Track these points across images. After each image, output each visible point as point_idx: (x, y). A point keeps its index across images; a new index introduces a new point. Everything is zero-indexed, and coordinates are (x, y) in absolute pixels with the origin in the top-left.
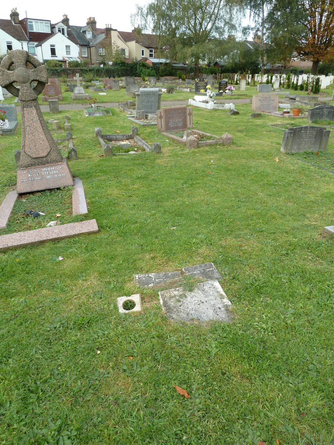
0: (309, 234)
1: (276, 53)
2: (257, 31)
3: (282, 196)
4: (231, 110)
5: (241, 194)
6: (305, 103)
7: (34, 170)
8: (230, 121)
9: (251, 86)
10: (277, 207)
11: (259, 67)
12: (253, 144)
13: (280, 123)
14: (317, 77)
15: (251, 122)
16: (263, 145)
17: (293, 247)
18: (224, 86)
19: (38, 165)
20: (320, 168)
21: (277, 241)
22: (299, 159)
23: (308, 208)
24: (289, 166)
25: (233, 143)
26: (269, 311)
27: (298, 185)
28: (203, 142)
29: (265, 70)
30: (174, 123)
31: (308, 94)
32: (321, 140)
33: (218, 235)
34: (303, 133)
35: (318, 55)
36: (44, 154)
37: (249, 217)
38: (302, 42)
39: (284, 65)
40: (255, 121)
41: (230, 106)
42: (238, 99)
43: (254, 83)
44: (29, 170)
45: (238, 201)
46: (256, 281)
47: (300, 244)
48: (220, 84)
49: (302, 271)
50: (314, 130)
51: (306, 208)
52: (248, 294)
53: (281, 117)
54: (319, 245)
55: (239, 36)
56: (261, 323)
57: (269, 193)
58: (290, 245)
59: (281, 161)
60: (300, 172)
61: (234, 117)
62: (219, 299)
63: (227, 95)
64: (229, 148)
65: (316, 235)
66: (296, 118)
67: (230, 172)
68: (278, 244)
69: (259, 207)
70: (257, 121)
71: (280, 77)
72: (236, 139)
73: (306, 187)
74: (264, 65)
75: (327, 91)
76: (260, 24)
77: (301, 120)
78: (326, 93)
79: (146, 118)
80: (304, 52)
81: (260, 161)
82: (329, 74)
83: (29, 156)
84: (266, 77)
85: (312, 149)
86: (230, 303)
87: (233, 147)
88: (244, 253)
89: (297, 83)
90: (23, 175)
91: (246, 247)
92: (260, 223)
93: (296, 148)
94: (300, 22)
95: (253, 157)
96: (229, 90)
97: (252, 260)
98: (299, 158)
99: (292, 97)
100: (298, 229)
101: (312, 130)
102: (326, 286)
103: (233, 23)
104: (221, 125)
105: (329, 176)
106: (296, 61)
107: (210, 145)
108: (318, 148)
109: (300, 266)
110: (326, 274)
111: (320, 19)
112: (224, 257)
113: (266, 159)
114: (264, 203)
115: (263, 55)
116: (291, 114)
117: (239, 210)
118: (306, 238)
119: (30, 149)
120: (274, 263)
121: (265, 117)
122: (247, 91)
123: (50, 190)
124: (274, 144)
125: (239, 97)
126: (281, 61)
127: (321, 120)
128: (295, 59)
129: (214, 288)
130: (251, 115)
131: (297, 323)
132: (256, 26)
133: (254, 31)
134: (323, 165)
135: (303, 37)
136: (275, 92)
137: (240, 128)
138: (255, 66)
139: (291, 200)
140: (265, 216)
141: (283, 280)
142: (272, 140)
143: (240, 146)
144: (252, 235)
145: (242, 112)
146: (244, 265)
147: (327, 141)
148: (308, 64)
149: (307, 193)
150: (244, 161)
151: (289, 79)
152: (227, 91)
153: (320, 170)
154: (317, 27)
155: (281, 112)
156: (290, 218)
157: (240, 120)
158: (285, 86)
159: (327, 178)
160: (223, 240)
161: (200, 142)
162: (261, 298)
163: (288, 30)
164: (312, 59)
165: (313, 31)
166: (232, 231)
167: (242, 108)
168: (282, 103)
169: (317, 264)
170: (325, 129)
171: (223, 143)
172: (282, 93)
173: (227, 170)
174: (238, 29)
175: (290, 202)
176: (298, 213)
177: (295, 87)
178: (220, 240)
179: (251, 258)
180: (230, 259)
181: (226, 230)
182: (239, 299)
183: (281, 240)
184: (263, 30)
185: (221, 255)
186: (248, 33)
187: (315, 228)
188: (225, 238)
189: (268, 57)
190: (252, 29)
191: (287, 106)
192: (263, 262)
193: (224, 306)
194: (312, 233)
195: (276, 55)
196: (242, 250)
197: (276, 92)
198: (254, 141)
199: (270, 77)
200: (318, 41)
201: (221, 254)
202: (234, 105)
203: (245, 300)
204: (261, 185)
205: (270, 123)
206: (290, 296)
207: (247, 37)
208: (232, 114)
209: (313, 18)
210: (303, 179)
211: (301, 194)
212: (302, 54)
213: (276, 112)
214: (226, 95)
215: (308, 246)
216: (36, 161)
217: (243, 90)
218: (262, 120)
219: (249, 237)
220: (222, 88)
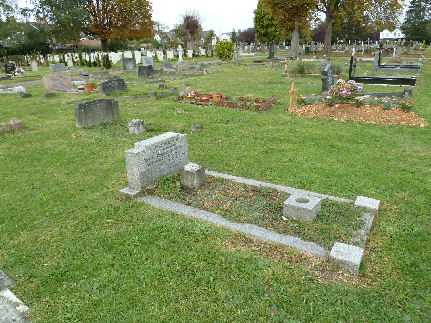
0: (107, 202)
1: (63, 33)
2: (37, 13)
3: (80, 171)
4: (21, 93)
5: (36, 180)
6: (98, 78)
8: (21, 104)
9: (45, 66)
10: (75, 184)
11: (50, 47)
12: (48, 125)
13: (75, 100)
14: (106, 54)
15: (44, 103)
16: (59, 124)
17: (93, 219)
18: (12, 68)
20: (115, 135)
21: (76, 219)
22: (95, 132)
23: (105, 176)
24: (87, 140)
25: (24, 128)
26: (73, 296)
27: (96, 157)
29: (56, 49)
31: (102, 69)
32: (112, 110)
33: (9, 234)
34: (93, 107)
35: (104, 35)
37: (45, 203)
38: (86, 23)
39: (75, 45)
40: (49, 101)
41: (19, 89)
42: (31, 80)
43: (47, 63)
45: (33, 189)
46: (57, 269)
47: (100, 214)
48: (6, 66)
49: (104, 240)
50: (102, 103)
51: (103, 177)
52: (48, 288)
53: (76, 94)
54: (117, 209)
55: (19, 18)
56: (65, 314)
57: (66, 172)
58: (90, 219)
59: (78, 137)
60: (97, 144)
61: (26, 99)
62: (12, 310)
63: (18, 77)
64: (21, 133)
65: (114, 200)
66: (91, 93)
67: (23, 159)
68: (77, 221)
69: (56, 189)
70: (51, 100)
71: (72, 56)
72: (28, 123)
73: (103, 157)
74: (54, 45)
75: (118, 65)
76: (40, 6)
77: (96, 95)
78: (118, 67)
80: (91, 32)
81: (57, 141)
82: (118, 51)
84: (58, 57)
85: (106, 120)
86: (27, 308)
87: (26, 132)
88: (41, 244)
89: (90, 60)
91: (43, 237)
92: (58, 206)
93: (90, 121)
94: (79, 5)
95: (48, 138)
96: (18, 72)
97: (50, 249)
98: (96, 130)
99: (85, 73)
100: (97, 200)
101: (101, 103)
102: (127, 246)
103: (7, 4)
104: (10, 110)
105: (124, 142)
106: (85, 40)
108: (112, 118)
109: (101, 236)
110: (126, 235)
111: (97, 3)
112: (17, 258)
113: (63, 138)
114: (61, 183)
115: (50, 36)
116: (86, 90)
117: (33, 198)
118: (105, 206)
120: (75, 243)
121: (60, 95)
122: (40, 72)
124: (70, 122)
125: (32, 78)
126: (70, 41)
127: (113, 92)
128: (84, 38)
129: (5, 299)
130: (45, 96)
131: (103, 295)
132: (35, 8)
133: (35, 13)
134: (118, 133)
135: (85, 19)
136: (69, 71)
137: (32, 111)
138: (45, 47)
139: (89, 173)
140: (63, 197)
141: (86, 257)
142: (68, 117)
143: (33, 130)
144: (49, 221)
145: (35, 93)
146: (41, 257)
147: (118, 110)
148: (97, 43)
149: (105, 162)
150: (39, 145)
151: (80, 57)
152: (16, 74)
153: (115, 138)
154: (96, 11)
155: (77, 89)
156: (89, 191)
157: (33, 102)
158: (79, 64)
159: (122, 144)
160: (14, 238)
162: (64, 286)
163: (69, 12)
164: (99, 38)
165: (93, 13)
166: (25, 225)
167: (35, 90)
168: (76, 80)
169: (117, 228)
170: (113, 100)
171: (12, 130)
172: (77, 70)
173: (19, 158)
174: (15, 10)
175: (88, 175)
176: (96, 184)
177: (89, 64)
178: (12, 239)
179: (49, 247)
180: (24, 257)
181: (18, 226)
182: (38, 299)
183: (81, 217)
184: (43, 12)
185: (13, 257)
186: (28, 15)
187: (113, 193)
188: (17, 235)
189: (56, 37)
190: (32, 11)
191: (81, 83)
192: (63, 246)
193: (20, 314)
194: (110, 200)
195: (63, 35)
196: (38, 242)
197: (71, 71)
198: (49, 122)
199: (62, 57)
200: (100, 22)
201: (13, 255)
202: (25, 88)
203: (45, 296)
204: (57, 165)
205: (66, 101)
206: (94, 270)
207: (29, 19)
208: (23, 97)
209: (90, 2)
210: (100, 149)
211: (99, 165)
212: (89, 34)
213: (72, 90)
214: (16, 78)
215: (108, 214)
217: (36, 71)
218: (57, 100)
219: (46, 224)
220: (9, 71)
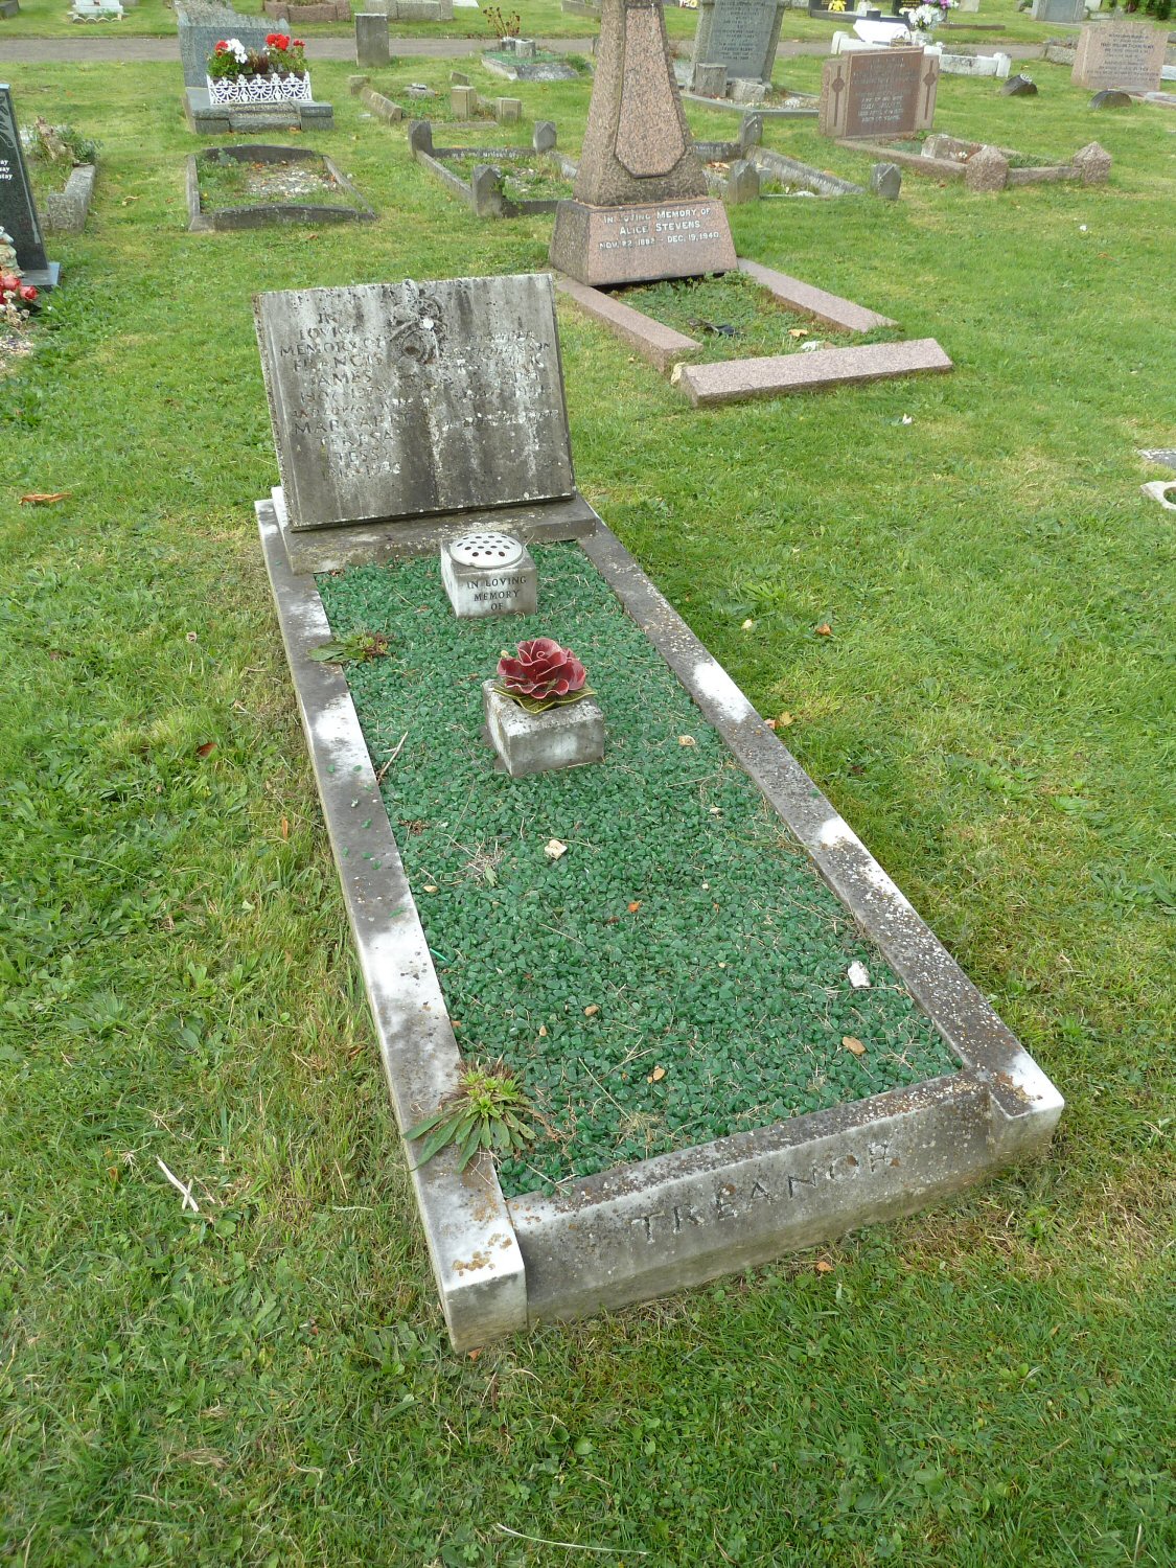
7: (635, 215)
19: (645, 199)
28: (1020, 170)
30: (877, 107)
36: (664, 166)
41: (995, 63)
44: (623, 214)
64: (1104, 193)
79: (728, 94)
83: (624, 167)
87: (1117, 193)
90: (606, 229)
107: (1043, 182)
119: (631, 147)
123: (672, 280)
130: (1096, 99)
143: (1135, 191)
161: (1014, 170)
171: (1081, 179)
202: (1009, 61)
208: (1014, 93)
213: (1158, 94)
216: (640, 186)
217: (971, 9)
